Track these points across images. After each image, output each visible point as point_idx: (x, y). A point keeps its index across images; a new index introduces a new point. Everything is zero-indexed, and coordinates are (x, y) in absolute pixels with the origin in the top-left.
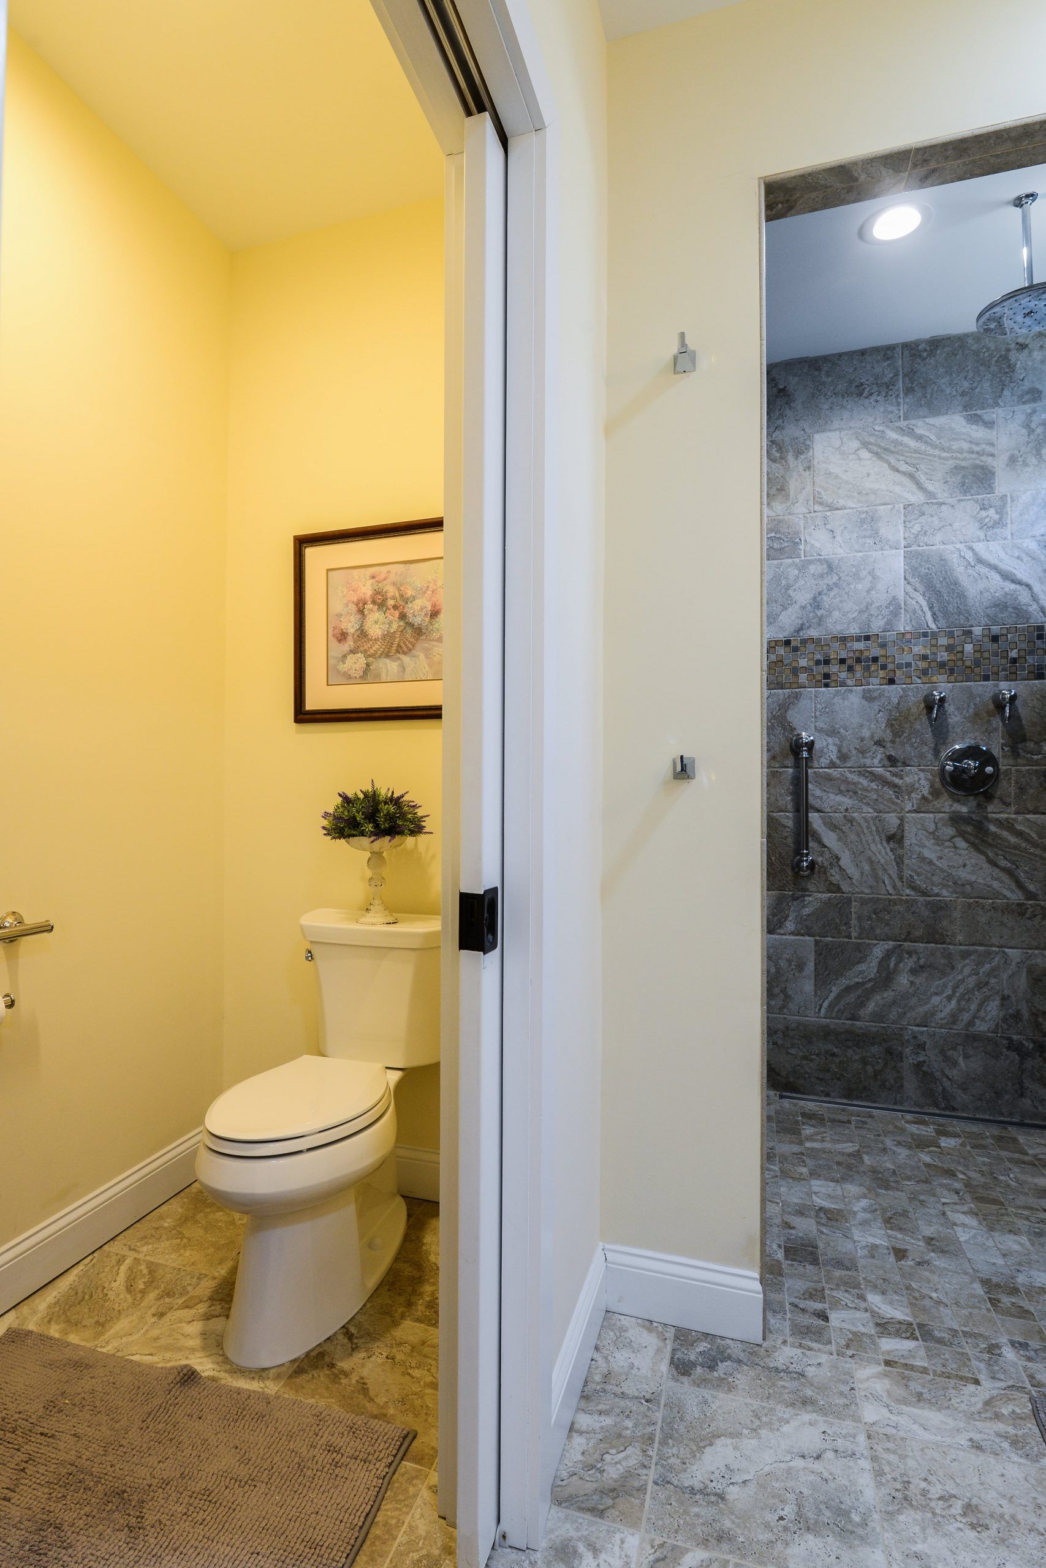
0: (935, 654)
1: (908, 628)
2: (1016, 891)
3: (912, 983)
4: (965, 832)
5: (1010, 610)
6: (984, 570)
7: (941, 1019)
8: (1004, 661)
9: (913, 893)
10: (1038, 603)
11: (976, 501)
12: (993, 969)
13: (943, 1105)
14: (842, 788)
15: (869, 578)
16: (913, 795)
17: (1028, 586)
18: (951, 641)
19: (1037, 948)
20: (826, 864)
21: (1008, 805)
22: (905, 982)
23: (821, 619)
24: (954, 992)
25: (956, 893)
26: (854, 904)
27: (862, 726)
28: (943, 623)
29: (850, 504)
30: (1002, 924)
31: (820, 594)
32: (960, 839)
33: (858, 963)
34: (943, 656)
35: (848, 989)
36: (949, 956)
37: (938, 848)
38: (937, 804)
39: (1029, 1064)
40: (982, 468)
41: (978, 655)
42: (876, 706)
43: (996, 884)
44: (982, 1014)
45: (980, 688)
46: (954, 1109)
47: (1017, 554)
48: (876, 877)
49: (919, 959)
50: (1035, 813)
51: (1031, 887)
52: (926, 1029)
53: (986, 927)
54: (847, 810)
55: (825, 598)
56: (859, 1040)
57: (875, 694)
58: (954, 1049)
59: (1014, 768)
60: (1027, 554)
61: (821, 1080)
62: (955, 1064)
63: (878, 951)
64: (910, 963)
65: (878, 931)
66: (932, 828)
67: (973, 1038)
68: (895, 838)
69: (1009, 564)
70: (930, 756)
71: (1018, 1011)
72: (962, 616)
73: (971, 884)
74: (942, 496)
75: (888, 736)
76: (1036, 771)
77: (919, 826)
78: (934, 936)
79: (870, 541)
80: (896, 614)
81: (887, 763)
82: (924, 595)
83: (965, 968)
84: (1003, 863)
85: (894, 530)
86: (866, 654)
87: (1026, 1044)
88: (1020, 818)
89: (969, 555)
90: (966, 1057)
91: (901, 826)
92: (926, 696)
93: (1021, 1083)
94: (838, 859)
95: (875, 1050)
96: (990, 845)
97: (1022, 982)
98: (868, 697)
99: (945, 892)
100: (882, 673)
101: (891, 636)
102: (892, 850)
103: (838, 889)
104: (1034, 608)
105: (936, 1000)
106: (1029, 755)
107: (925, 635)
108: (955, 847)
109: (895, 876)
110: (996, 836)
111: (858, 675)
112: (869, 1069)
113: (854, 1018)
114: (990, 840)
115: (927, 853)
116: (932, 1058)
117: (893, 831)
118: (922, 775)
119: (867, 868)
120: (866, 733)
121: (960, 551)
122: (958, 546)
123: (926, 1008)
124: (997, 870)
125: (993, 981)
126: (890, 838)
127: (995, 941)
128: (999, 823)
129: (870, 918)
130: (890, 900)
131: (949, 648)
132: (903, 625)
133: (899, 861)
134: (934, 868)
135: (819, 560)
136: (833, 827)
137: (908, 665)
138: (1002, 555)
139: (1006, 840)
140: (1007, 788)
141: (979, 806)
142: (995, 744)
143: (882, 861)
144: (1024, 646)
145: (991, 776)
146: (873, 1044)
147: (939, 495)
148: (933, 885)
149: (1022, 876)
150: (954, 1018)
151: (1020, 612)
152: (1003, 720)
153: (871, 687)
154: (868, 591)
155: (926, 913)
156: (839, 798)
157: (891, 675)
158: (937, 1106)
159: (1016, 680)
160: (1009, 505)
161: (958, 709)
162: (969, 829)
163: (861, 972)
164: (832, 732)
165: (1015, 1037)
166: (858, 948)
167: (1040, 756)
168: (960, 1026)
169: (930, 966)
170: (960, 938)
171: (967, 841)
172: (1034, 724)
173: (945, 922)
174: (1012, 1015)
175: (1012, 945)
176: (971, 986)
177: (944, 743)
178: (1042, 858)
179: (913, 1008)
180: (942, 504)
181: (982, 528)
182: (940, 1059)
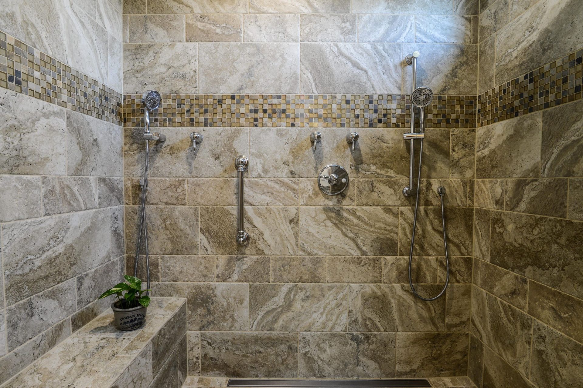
0: (317, 109)
1: (302, 92)
2: (357, 250)
3: (302, 306)
4: (331, 217)
5: (356, 85)
6: (343, 60)
7: (318, 326)
8: (352, 116)
9: (303, 254)
10: (371, 82)
11: (340, 17)
12: (345, 296)
13: (318, 375)
14: (265, 191)
15: (281, 58)
16: (304, 195)
17: (366, 71)
18: (325, 102)
19: (366, 282)
20: (256, 238)
21: (353, 200)
22: (299, 306)
23: (253, 83)
24: (324, 310)
25: (326, 253)
26: (271, 261)
27: (276, 152)
28: (321, 91)
29: (270, 10)
30: (349, 270)
31: (252, 67)
32: (329, 221)
33: (273, 297)
34: (321, 111)
35: (268, 313)
36: (322, 290)
37: (317, 227)
38: (317, 200)
39: (361, 347)
41: (339, 111)
42: (284, 140)
43: (346, 247)
44: (338, 321)
45: (340, 131)
46: (324, 376)
47: (360, 52)
48: (283, 245)
49: (306, 292)
50: (366, 206)
51: (364, 248)
52: (309, 332)
53: (341, 272)
54: (267, 204)
55: (255, 69)
56: (273, 342)
57: (284, 133)
58: (324, 343)
59: (356, 179)
60: (366, 52)
61: (253, 368)
62: (325, 351)
63: (285, 288)
64: (301, 295)
65: (284, 277)
66: (314, 214)
67: (334, 336)
68: (294, 221)
69: (356, 57)
70: (313, 172)
71: (357, 318)
72: (331, 87)
73: (333, 247)
74: (321, 11)
75: (290, 159)
76: (368, 181)
77: (307, 214)
78: (314, 279)
79: (281, 35)
80: (295, 83)
81: (290, 175)
82: (311, 73)
83: (330, 296)
84: (350, 235)
85: (295, 30)
86: (279, 107)
87: (360, 337)
88: (359, 208)
89: (335, 49)
90: (330, 346)
91: (297, 214)
92: (311, 135)
93: (357, 358)
94: (262, 234)
95: (283, 347)
96: (344, 224)
97: (359, 302)
98: (280, 134)
99: (320, 253)
100: (288, 120)
101: (292, 97)
102: (292, 228)
103: (263, 253)
104: (368, 85)
105: (315, 315)
106: (364, 172)
107: (311, 97)
108: (326, 226)
109: (294, 244)
110: (347, 219)
111: (274, 120)
112: (280, 359)
113: (271, 329)
114: (344, 222)
115: (311, 230)
116: (312, 349)
117: (293, 217)
118: (309, 183)
119: (278, 239)
120: (278, 157)
121: (331, 47)
122: (330, 43)
123: (310, 320)
124: (347, 239)
125: (344, 302)
126: (291, 221)
127: (345, 279)
128: (349, 211)
129: (280, 270)
130: (291, 259)
131: (325, 107)
132: (299, 91)
133: (296, 235)
134: (314, 238)
135: (252, 45)
136: (260, 215)
137: (302, 115)
138: (353, 52)
139: (351, 221)
140: (352, 191)
141: (338, 201)
142: (347, 165)
143: (287, 235)
144: (362, 107)
145: (345, 183)
146: (281, 344)
147: (320, 11)
148: (314, 248)
149: (360, 242)
150: (324, 325)
151: (361, 86)
152: (351, 151)
153: (281, 128)
154: (280, 67)
155: (310, 265)
156: (263, 197)
157: (292, 121)
158: (315, 376)
159: (358, 127)
160: (357, 21)
161: (328, 143)
162: (333, 215)
163: (275, 302)
164: (260, 156)
165: (355, 333)
166: (273, 288)
167: (370, 173)
168: (327, 329)
169: (312, 296)
171: (332, 222)
172: (367, 154)
173: (320, 270)
174: (353, 321)
175: (354, 281)
176: (333, 306)
177: (321, 164)
178: (370, 231)
179: (303, 321)
180: (321, 16)
181: (342, 34)
182: (317, 349)
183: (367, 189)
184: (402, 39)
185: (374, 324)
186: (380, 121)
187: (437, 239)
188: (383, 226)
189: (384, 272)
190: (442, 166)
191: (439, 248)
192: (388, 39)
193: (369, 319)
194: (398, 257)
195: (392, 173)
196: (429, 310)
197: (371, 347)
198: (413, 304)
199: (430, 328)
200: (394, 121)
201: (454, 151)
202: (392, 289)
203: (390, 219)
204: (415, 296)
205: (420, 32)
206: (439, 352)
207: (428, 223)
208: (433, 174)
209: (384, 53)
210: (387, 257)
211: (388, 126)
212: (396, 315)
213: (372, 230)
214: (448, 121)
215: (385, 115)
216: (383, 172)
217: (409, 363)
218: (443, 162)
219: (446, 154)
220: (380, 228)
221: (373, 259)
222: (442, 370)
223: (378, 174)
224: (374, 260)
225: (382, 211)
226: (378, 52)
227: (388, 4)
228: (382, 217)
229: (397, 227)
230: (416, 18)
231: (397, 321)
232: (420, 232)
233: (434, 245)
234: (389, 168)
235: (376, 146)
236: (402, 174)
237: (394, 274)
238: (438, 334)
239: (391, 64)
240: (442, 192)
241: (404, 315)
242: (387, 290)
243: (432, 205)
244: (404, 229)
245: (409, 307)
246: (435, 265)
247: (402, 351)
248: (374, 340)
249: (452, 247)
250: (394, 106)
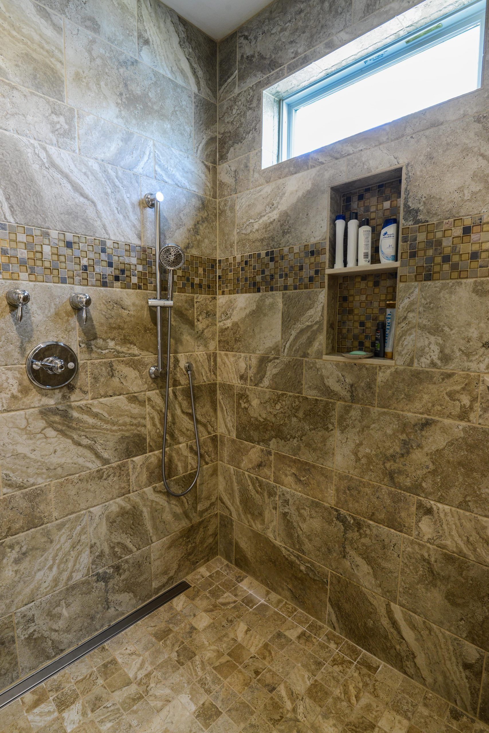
0: (15, 249)
2: (96, 461)
3: (16, 572)
4: (54, 422)
5: (80, 220)
6: (58, 176)
7: (46, 588)
8: (77, 267)
9: (10, 490)
10: (101, 221)
11: (48, 102)
12: (83, 529)
13: (54, 654)
16: (2, 395)
17: (93, 202)
18: (30, 239)
19: (111, 499)
21: (85, 393)
22: (11, 573)
24: (54, 560)
25: (50, 477)
28: (20, 218)
30: (88, 490)
32: (51, 429)
34: (23, 253)
36: (47, 533)
37: (31, 442)
38: (27, 400)
39: (111, 584)
40: (52, 69)
41: (55, 257)
43: (81, 461)
44: (77, 566)
45: (59, 290)
46: (62, 651)
47: (84, 170)
49: (22, 547)
50: (105, 397)
51: (106, 455)
52: (33, 604)
53: (75, 498)
58: (58, 605)
59: (89, 362)
60: (92, 173)
62: (60, 616)
64: (13, 555)
66: (23, 424)
67: (72, 588)
69: (78, 178)
70: (16, 354)
71: (102, 552)
72: (39, 216)
73: (61, 466)
74: (14, 78)
76: (105, 363)
77: (11, 425)
78: (34, 522)
83: (61, 537)
84: (85, 441)
87: (108, 571)
88: (95, 402)
89: (43, 155)
90: (68, 605)
92: (9, 293)
93: (107, 600)
96: (75, 429)
97: (104, 528)
99: (40, 480)
104: (98, 224)
105: (39, 575)
106: (99, 350)
107: (3, 227)
108: (46, 437)
110: (79, 421)
114: (74, 425)
115: (20, 449)
116: (40, 623)
118: (9, 374)
121: (34, 147)
122: (32, 141)
123: (32, 586)
124: (81, 449)
125: (83, 537)
127: (83, 505)
128: (81, 409)
131: (28, 246)
134: (28, 461)
138: (72, 167)
139: (85, 422)
140: (85, 379)
141: (64, 397)
142: (74, 341)
144: (91, 255)
145: (72, 369)
147: (11, 76)
148: (29, 477)
149: (99, 448)
150: (56, 581)
151: (87, 223)
152: (79, 321)
155: (24, 504)
158: (48, 658)
159: (87, 285)
160: (76, 120)
161: (40, 308)
162: (57, 418)
165: (101, 571)
167: (107, 351)
168: (61, 584)
169: (34, 549)
170: (55, 514)
171: (56, 430)
172: (102, 325)
173: (42, 507)
174: (99, 556)
175: (95, 504)
176: (67, 550)
177: (29, 341)
178: (112, 431)
179: (19, 593)
180: (14, 88)
181: (53, 132)
182: (48, 620)
183: (105, 374)
184: (139, 169)
185: (124, 547)
186: (117, 278)
187: (186, 423)
188: (128, 420)
189: (133, 478)
190: (188, 338)
191: (189, 432)
192: (122, 164)
193: (119, 543)
194: (147, 455)
195: (135, 350)
196: (182, 504)
197: (123, 577)
198: (166, 504)
199: (185, 524)
200: (135, 280)
201: (198, 320)
202: (143, 497)
203: (135, 409)
204: (169, 494)
205: (160, 166)
206: (193, 545)
207: (177, 406)
208: (180, 349)
209: (118, 183)
210: (135, 459)
211: (127, 286)
212: (149, 525)
213: (115, 428)
214: (192, 285)
215: (123, 271)
216: (124, 349)
217: (165, 573)
218: (190, 334)
219: (191, 324)
220: (125, 424)
221: (118, 466)
222: (197, 562)
223: (118, 352)
224: (120, 467)
225: (126, 401)
226: (109, 178)
227: (120, 111)
228: (127, 408)
229: (145, 418)
230: (154, 145)
231: (151, 531)
232: (170, 419)
233: (184, 430)
234: (131, 343)
235: (113, 313)
236: (147, 351)
237: (144, 477)
238: (192, 526)
239: (127, 201)
240: (189, 368)
241: (158, 521)
242: (138, 500)
243: (180, 384)
244: (152, 418)
245: (163, 509)
246: (186, 452)
247: (158, 563)
248: (126, 566)
249: (201, 428)
250: (134, 261)
